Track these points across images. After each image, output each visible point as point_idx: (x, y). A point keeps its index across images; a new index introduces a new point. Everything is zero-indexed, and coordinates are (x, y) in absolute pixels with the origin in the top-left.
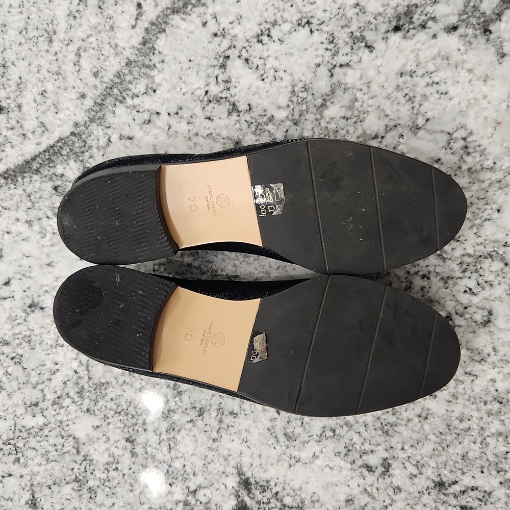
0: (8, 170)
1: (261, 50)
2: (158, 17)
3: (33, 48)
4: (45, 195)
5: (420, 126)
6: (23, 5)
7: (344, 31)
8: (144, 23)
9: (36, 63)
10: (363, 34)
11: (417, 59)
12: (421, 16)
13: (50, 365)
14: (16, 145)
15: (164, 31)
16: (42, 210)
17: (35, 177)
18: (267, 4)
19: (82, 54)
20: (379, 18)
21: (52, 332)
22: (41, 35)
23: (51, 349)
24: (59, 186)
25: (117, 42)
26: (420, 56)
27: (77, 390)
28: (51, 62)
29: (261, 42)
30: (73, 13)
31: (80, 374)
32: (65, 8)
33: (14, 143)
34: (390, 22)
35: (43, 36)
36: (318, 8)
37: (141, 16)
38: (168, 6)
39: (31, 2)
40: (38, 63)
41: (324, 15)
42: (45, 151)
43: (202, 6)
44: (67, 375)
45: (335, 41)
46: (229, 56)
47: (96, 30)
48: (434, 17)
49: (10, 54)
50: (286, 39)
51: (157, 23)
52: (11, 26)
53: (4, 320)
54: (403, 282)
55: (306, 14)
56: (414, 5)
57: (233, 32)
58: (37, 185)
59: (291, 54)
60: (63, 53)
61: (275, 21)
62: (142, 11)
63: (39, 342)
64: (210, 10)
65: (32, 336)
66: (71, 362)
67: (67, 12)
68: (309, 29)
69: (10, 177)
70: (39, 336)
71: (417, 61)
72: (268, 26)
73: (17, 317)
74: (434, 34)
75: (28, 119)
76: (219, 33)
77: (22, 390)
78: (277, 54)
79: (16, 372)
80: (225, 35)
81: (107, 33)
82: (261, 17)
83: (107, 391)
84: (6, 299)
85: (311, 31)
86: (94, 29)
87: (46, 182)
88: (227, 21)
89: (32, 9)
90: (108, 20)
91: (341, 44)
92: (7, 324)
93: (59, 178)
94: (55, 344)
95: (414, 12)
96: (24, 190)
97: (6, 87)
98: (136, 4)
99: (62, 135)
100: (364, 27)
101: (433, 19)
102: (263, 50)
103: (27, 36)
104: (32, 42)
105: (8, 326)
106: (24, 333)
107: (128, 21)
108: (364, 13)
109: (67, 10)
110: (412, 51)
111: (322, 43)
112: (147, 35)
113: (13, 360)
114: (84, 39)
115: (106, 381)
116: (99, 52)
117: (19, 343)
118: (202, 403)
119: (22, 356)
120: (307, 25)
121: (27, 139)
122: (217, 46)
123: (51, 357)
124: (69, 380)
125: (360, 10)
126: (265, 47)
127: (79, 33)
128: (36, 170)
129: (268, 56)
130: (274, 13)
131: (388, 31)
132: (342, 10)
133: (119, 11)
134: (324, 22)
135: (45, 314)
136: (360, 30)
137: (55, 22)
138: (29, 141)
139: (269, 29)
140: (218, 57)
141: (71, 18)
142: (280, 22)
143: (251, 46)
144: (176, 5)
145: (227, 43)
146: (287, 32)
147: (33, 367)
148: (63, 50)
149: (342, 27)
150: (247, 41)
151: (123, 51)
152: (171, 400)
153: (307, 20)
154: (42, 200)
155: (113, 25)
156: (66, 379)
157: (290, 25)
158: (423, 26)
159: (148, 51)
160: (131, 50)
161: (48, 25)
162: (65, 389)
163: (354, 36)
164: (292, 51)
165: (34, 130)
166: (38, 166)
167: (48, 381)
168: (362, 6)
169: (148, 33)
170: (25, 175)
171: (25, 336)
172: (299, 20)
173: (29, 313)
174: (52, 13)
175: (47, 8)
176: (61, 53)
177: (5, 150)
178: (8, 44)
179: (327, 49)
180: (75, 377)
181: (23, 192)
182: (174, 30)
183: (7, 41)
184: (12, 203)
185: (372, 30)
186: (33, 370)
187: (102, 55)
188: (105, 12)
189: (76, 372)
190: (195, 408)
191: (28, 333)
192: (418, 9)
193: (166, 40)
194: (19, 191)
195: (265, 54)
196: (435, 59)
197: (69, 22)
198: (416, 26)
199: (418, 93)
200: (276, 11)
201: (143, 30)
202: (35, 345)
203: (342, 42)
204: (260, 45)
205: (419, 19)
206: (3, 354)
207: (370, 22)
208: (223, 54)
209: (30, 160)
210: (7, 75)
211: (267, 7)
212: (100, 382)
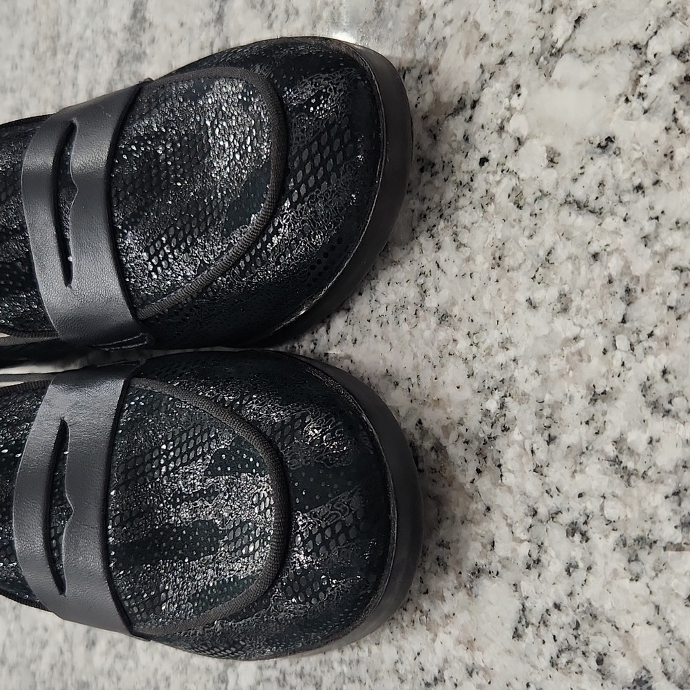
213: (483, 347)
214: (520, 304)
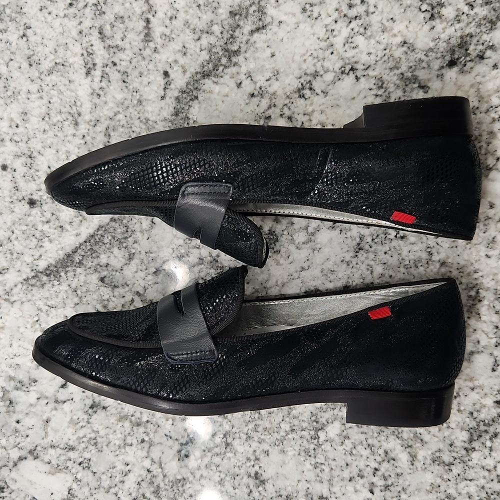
0: (49, 267)
1: (304, 105)
2: (188, 84)
3: (59, 134)
4: (92, 287)
5: (491, 166)
6: (42, 89)
7: (393, 73)
8: (173, 93)
9: (64, 149)
10: (414, 73)
11: (479, 93)
12: (478, 46)
13: (120, 467)
14: (54, 239)
15: (197, 98)
16: (91, 304)
17: (79, 270)
18: (304, 55)
19: (112, 134)
20: (430, 54)
21: (118, 432)
22: (65, 119)
23: (120, 450)
24: (105, 277)
25: (147, 116)
26: (481, 90)
27: (152, 489)
28: (80, 146)
29: (303, 96)
30: (96, 92)
31: (154, 473)
32: (88, 86)
33: (52, 237)
34: (443, 57)
35: (67, 119)
36: (361, 52)
37: (170, 85)
38: (197, 71)
39: (50, 85)
40: (66, 148)
41: (369, 58)
42: (85, 242)
43: (234, 65)
44: (140, 475)
45: (384, 85)
46: (270, 116)
47: (123, 107)
48: (492, 46)
49: (35, 143)
50: (330, 90)
51: (188, 90)
52: (32, 113)
53: (66, 424)
54: (492, 338)
55: (349, 60)
56: (468, 34)
57: (271, 90)
58: (82, 278)
59: (338, 105)
60: (90, 135)
61: (316, 71)
62: (170, 79)
63: (105, 444)
64: (244, 69)
65: (97, 438)
66: (142, 462)
67: (90, 91)
68: (354, 76)
69: (52, 273)
70: (105, 438)
71: (479, 95)
72: (308, 78)
73: (79, 420)
74: (494, 64)
75: (63, 210)
76: (256, 93)
77: (95, 496)
78: (322, 107)
79: (86, 478)
80: (263, 94)
81: (135, 108)
82: (300, 69)
83: (185, 487)
84: (65, 402)
85: (357, 78)
86: (120, 106)
87: (91, 273)
88: (264, 79)
89: (52, 92)
90: (135, 94)
91: (392, 87)
92: (70, 429)
93: (105, 268)
94: (123, 444)
95: (469, 42)
96: (69, 285)
97: (36, 178)
98: (162, 72)
99: (101, 222)
100: (415, 66)
101: (492, 47)
102: (306, 105)
103: (51, 122)
104: (56, 127)
105: (71, 431)
106: (89, 436)
107: (156, 92)
108: (413, 50)
109: (90, 89)
110: (472, 86)
111: (371, 89)
112: (178, 104)
113: (81, 465)
114: (111, 117)
115: (182, 477)
116: (130, 129)
117: (85, 446)
118: (287, 490)
119: (90, 460)
120: (351, 73)
121: (64, 231)
122: (256, 107)
123: (121, 457)
124: (143, 480)
125: (409, 47)
126: (308, 102)
127: (106, 112)
128: (78, 263)
129: (313, 111)
130: (313, 63)
131: (443, 67)
132: (388, 51)
133: (145, 82)
134: (369, 66)
135: (108, 413)
136: (411, 70)
137: (78, 104)
138: (67, 233)
139: (310, 81)
140: (259, 118)
141: (95, 96)
142: (322, 73)
143: (293, 103)
144: (205, 69)
145: (266, 102)
146: (330, 82)
147: (103, 470)
148: (91, 131)
149: (391, 69)
150: (288, 97)
151: (155, 124)
152: (254, 490)
153: (351, 67)
154: (89, 293)
155: (141, 99)
156: (140, 479)
157: (334, 74)
158: (481, 57)
159: (181, 121)
160: (163, 123)
161: (71, 107)
162: (140, 490)
163: (405, 77)
164: (338, 102)
165: (71, 221)
166: (81, 258)
167: (121, 483)
168: (410, 43)
169: (179, 102)
170: (67, 269)
171: (90, 438)
172: (342, 67)
173: (91, 414)
174: (74, 94)
175: (68, 89)
176: (89, 136)
177: (43, 245)
178: (31, 133)
179: (377, 96)
180: (149, 476)
181: (68, 288)
182: (208, 95)
183: (30, 130)
184: (58, 300)
185: (424, 68)
186: (103, 473)
187: (133, 132)
188: (130, 85)
189: (148, 471)
190: (281, 496)
191: (93, 435)
192: (473, 38)
193: (200, 108)
194: (64, 287)
195: (310, 109)
196: (499, 92)
197: (94, 101)
198: (473, 58)
199: (484, 130)
200: (316, 60)
201: (173, 100)
202: (102, 447)
203: (393, 85)
204: (302, 100)
205: (475, 49)
206: (70, 460)
207: (421, 61)
208: (263, 114)
209: (71, 253)
210: (35, 167)
211: (305, 57)
212: (176, 478)
213: (465, 273)
214: (482, 257)
